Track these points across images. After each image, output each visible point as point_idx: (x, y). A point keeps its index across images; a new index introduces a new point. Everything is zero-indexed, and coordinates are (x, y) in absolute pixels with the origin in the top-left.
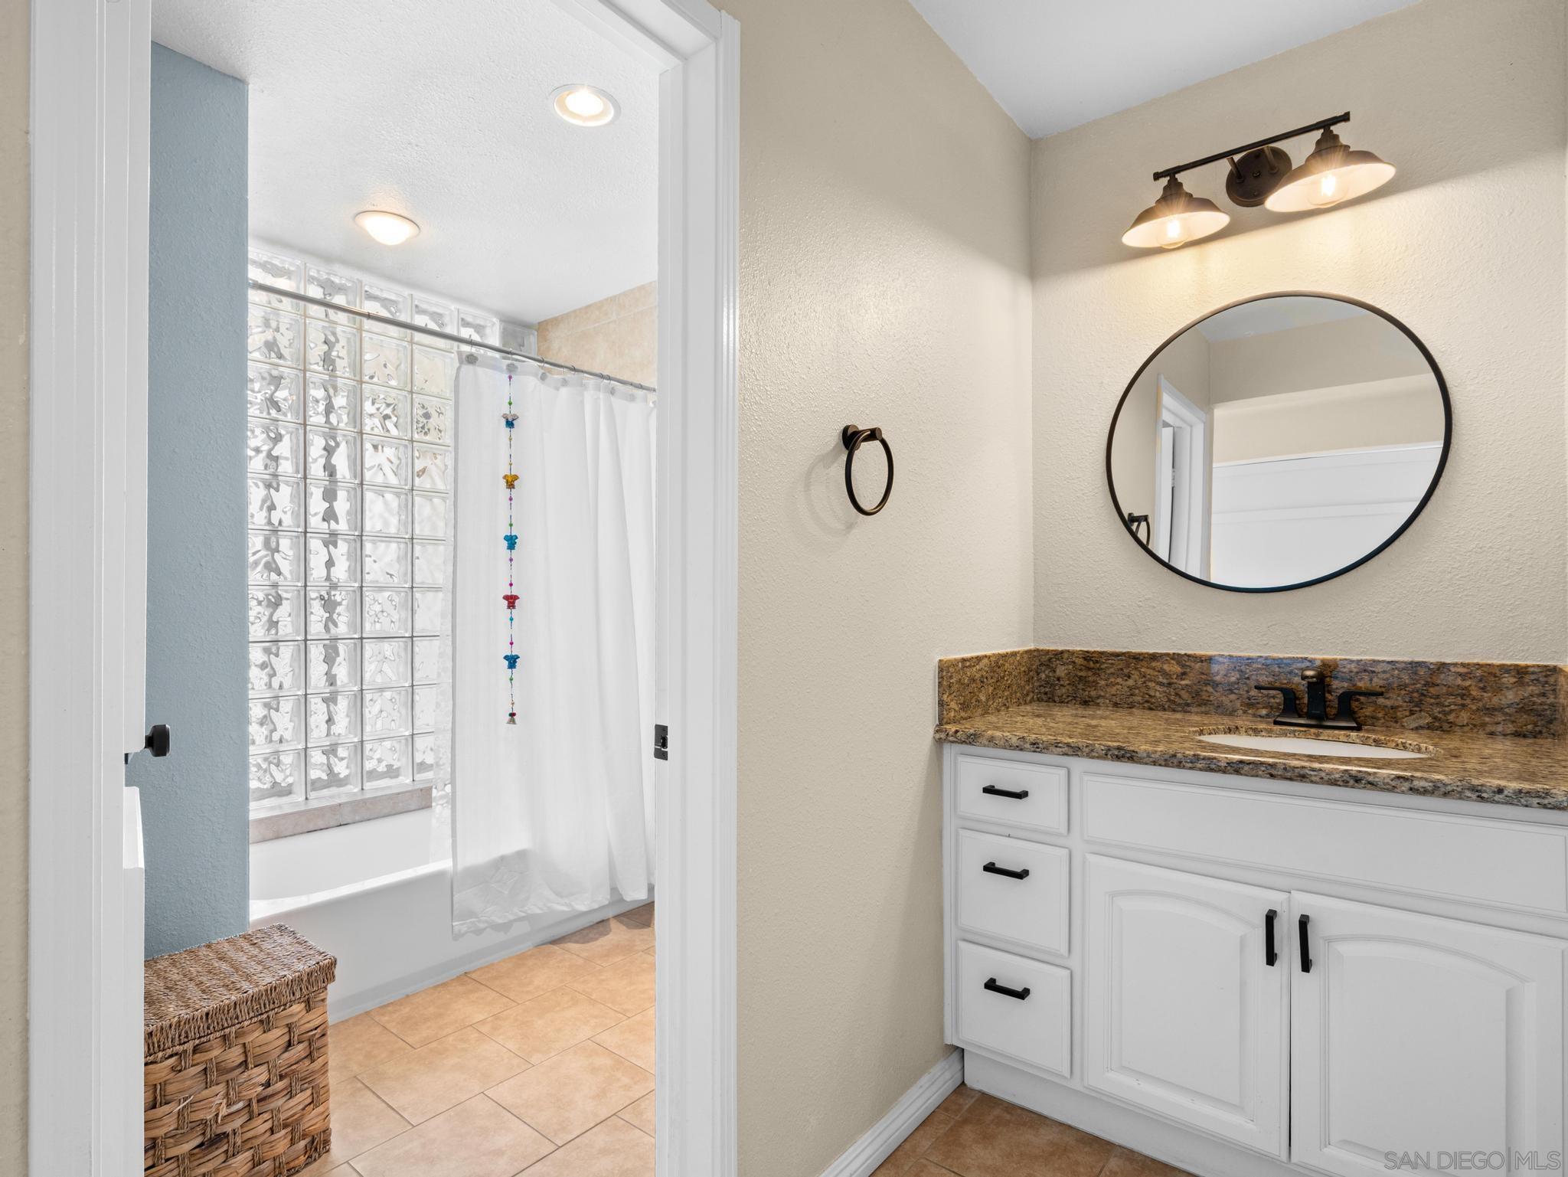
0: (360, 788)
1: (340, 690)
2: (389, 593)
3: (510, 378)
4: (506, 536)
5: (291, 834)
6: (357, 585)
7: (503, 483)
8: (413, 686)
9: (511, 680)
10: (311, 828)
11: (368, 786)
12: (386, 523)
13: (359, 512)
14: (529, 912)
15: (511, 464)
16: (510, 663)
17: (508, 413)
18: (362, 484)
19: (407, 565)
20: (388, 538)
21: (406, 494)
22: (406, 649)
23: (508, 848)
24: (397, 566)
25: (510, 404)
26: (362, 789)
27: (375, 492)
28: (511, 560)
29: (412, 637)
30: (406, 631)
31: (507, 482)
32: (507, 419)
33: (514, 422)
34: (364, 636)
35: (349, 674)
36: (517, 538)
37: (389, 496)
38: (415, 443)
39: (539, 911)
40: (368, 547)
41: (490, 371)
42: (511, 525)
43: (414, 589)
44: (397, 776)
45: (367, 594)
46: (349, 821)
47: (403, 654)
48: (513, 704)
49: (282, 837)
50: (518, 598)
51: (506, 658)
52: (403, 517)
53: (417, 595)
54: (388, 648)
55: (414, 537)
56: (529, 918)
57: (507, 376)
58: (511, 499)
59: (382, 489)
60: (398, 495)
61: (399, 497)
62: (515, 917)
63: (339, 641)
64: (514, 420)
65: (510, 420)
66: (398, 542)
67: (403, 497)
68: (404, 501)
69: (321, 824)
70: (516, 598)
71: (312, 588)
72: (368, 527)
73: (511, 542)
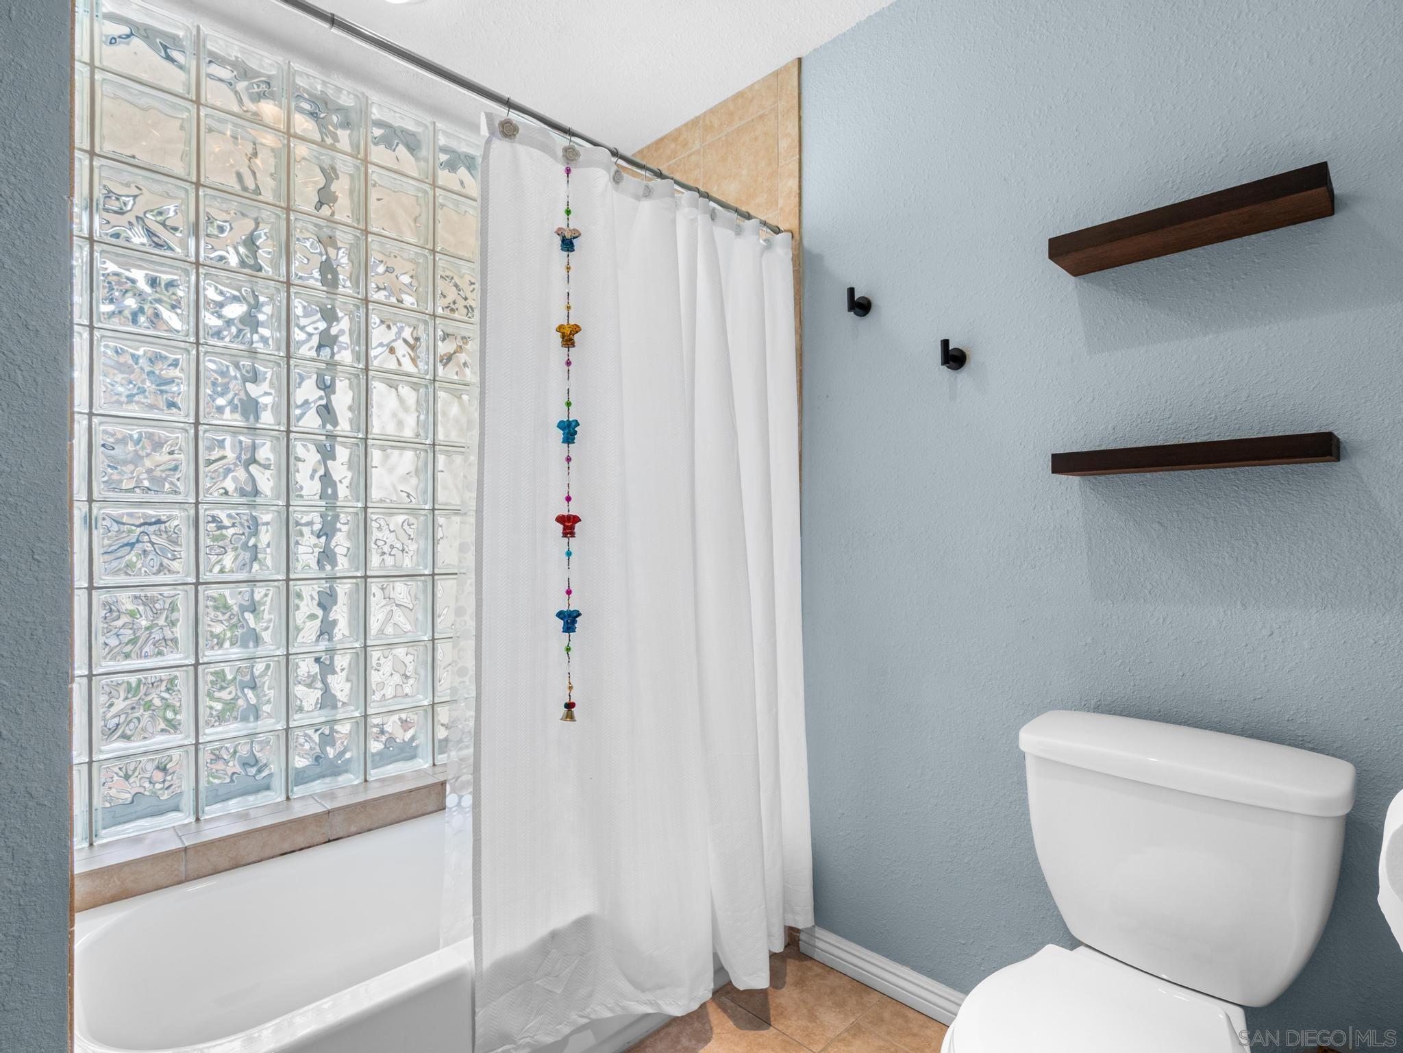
0: (363, 778)
1: (339, 647)
2: (405, 517)
3: (568, 171)
4: (562, 422)
5: (257, 859)
6: (360, 505)
7: (557, 338)
8: (433, 640)
9: (568, 649)
10: (287, 847)
11: (374, 774)
12: (400, 424)
13: (363, 406)
14: (593, 1016)
15: (569, 308)
16: (566, 623)
17: (565, 226)
18: (367, 369)
19: (427, 480)
20: (401, 444)
21: (426, 387)
22: (425, 591)
23: (561, 919)
24: (414, 481)
25: (568, 212)
26: (366, 781)
27: (384, 380)
28: (569, 460)
29: (433, 575)
30: (426, 568)
31: (563, 336)
32: (564, 237)
33: (574, 241)
34: (369, 573)
35: (350, 624)
36: (577, 424)
37: (405, 391)
38: (437, 318)
39: (609, 1015)
40: (376, 455)
41: (536, 153)
42: (569, 404)
43: (436, 512)
44: (413, 757)
45: (374, 517)
46: (341, 834)
47: (421, 597)
48: (570, 688)
49: (244, 865)
50: (580, 520)
51: (561, 615)
52: (422, 417)
53: (441, 520)
54: (401, 590)
55: (437, 442)
56: (593, 1025)
57: (564, 168)
58: (569, 363)
59: (393, 379)
60: (415, 387)
61: (417, 390)
62: (573, 1028)
63: (338, 581)
64: (574, 238)
65: (568, 236)
66: (416, 449)
67: (422, 390)
68: (424, 394)
69: (300, 841)
70: (576, 519)
71: (297, 508)
72: (376, 429)
73: (569, 431)
